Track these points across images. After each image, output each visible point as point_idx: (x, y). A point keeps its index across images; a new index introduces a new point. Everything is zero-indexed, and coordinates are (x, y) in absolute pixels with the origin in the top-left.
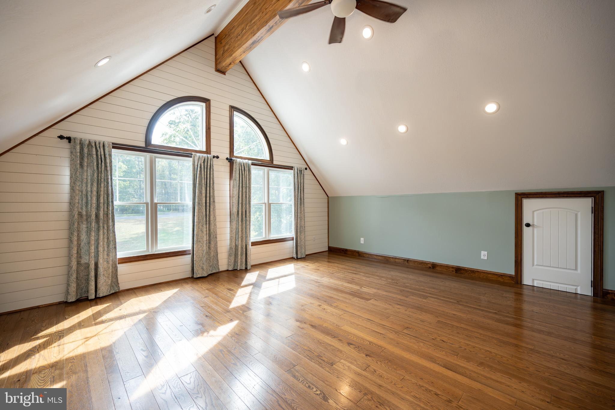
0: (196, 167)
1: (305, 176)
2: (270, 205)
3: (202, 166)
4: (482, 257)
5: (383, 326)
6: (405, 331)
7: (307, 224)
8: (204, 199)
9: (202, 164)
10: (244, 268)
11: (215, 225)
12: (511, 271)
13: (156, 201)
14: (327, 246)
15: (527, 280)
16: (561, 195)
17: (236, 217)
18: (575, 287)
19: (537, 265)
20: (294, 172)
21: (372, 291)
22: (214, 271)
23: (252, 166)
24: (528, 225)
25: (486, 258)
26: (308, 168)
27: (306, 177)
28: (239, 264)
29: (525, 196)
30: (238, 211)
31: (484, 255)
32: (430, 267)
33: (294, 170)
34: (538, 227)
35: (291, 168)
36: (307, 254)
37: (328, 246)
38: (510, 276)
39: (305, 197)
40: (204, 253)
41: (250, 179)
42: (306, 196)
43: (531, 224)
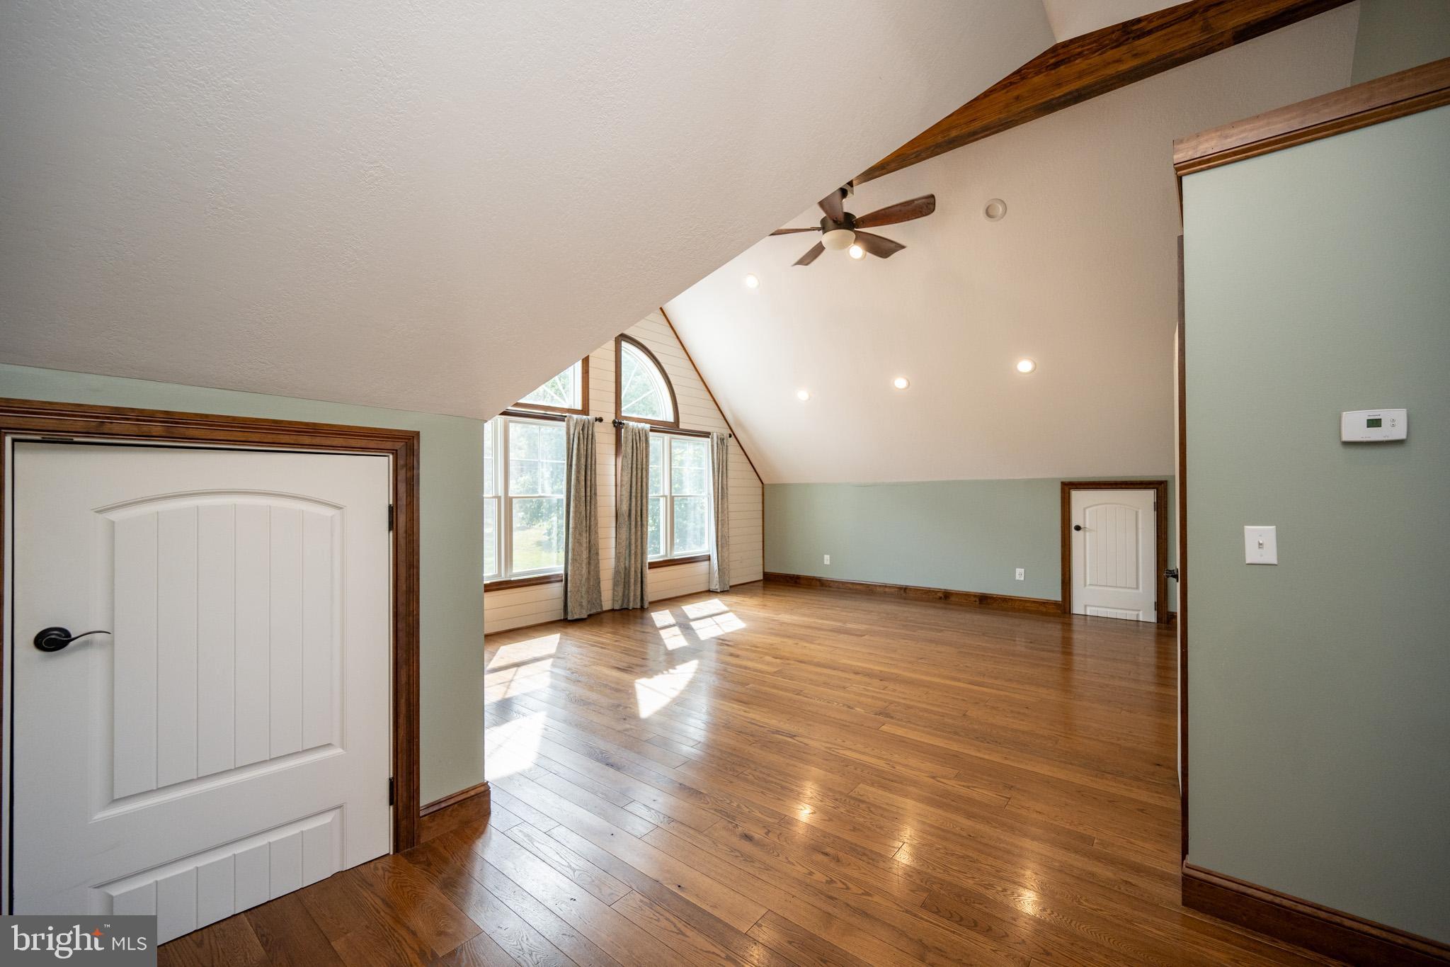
0: (572, 436)
1: (729, 448)
2: (672, 498)
3: (581, 436)
4: (1017, 578)
5: (892, 659)
6: (920, 661)
7: (732, 532)
8: (583, 490)
9: (581, 432)
10: (639, 606)
11: (596, 533)
12: (1058, 597)
13: (510, 495)
14: (762, 571)
15: (1077, 608)
16: (1119, 486)
17: (627, 519)
18: (1137, 613)
19: (1090, 585)
20: (712, 442)
21: (863, 627)
22: (593, 611)
23: (650, 433)
24: (1078, 528)
25: (1022, 579)
26: (732, 434)
27: (731, 450)
28: (632, 599)
29: (1074, 487)
30: (630, 510)
31: (1020, 574)
32: (941, 598)
33: (712, 438)
34: (1090, 530)
35: (706, 435)
36: (732, 584)
37: (764, 572)
38: (1055, 603)
39: (729, 485)
40: (584, 579)
41: (647, 456)
42: (731, 483)
43: (1082, 526)
